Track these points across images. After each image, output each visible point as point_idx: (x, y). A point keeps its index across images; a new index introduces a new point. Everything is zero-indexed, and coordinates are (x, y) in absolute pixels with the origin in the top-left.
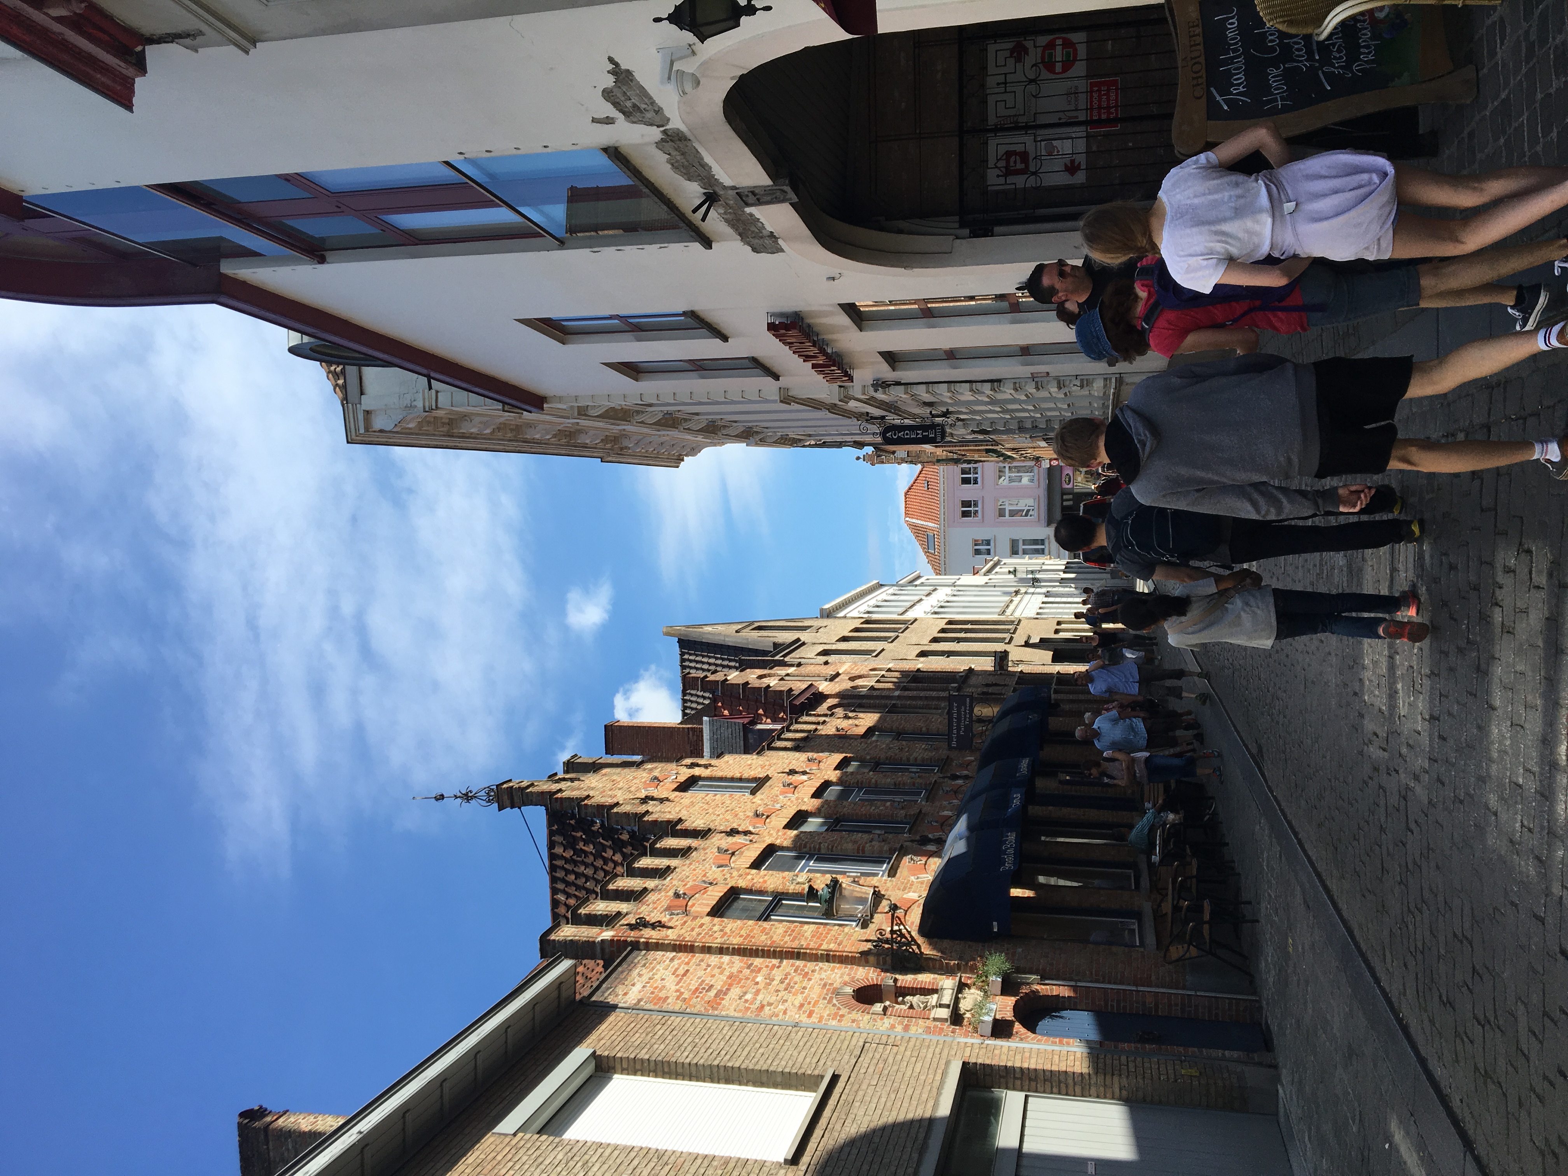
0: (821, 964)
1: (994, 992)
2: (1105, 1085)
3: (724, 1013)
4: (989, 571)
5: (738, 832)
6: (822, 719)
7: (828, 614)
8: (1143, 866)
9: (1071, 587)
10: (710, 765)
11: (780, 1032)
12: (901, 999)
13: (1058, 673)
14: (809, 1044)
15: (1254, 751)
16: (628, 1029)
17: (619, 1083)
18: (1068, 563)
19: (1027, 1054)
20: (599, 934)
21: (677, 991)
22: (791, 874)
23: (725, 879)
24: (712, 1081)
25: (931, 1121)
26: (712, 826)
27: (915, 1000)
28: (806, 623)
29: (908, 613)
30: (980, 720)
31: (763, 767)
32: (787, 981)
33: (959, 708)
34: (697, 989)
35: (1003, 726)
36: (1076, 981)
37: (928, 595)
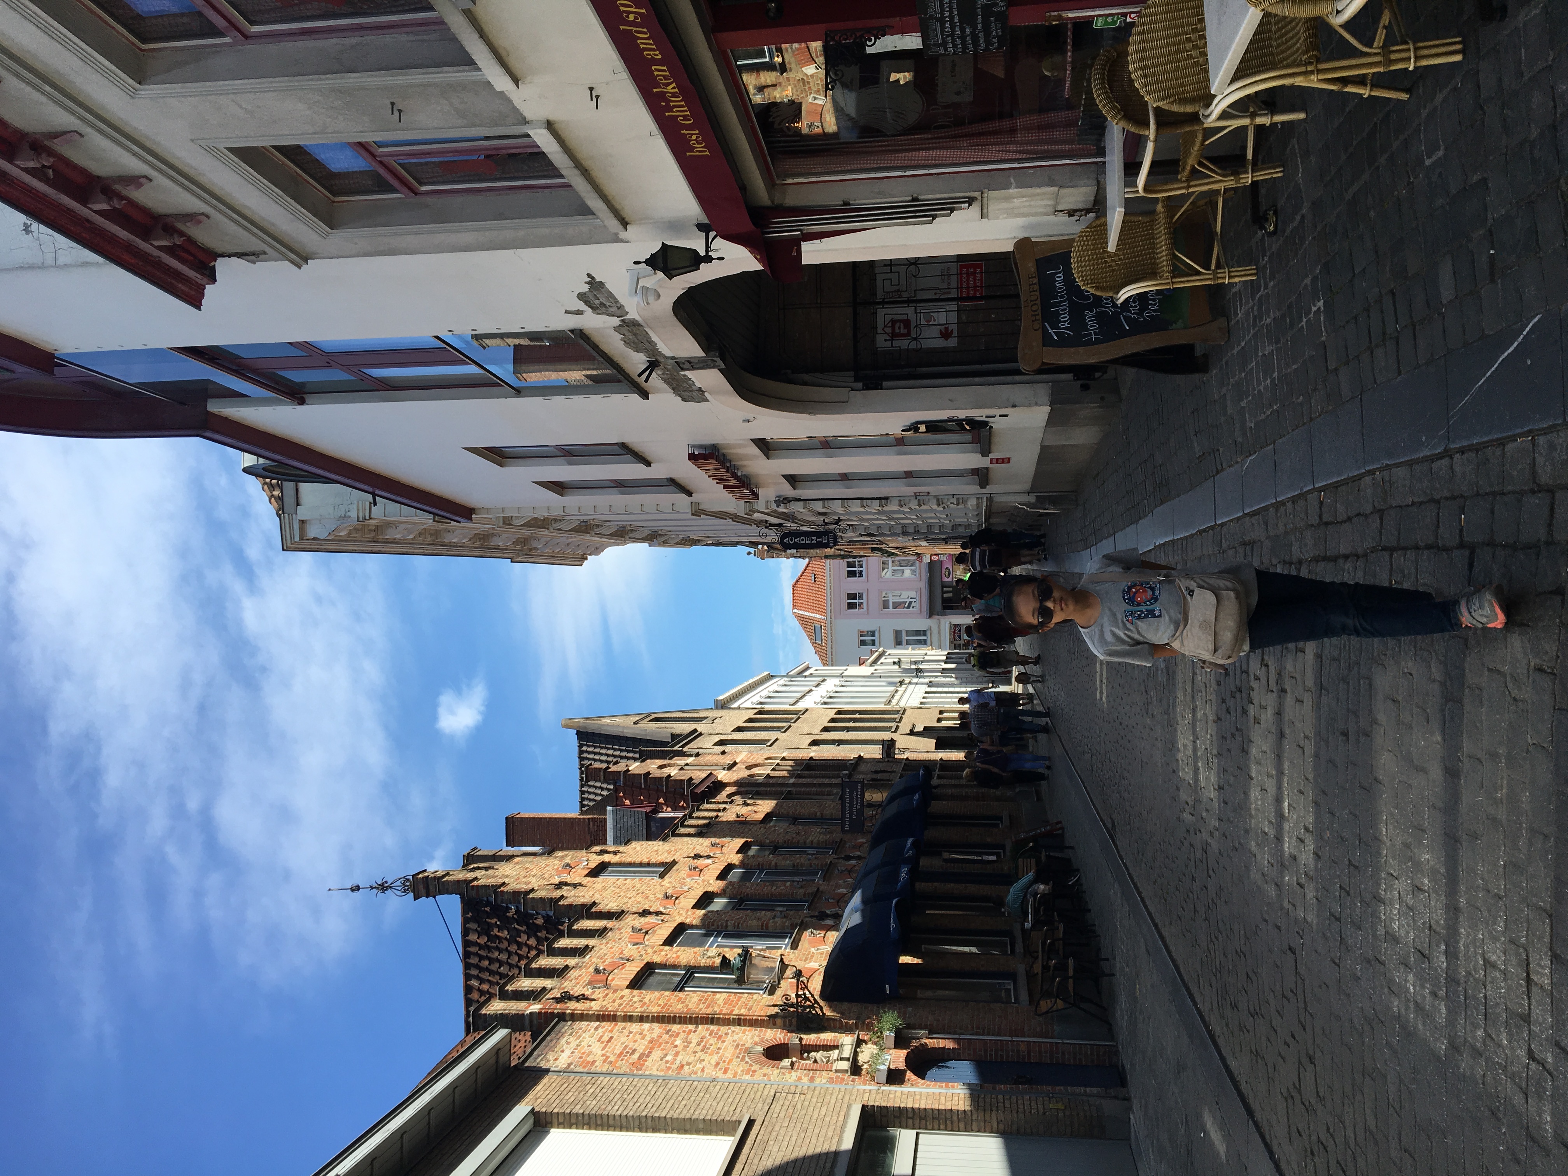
0: (733, 1028)
1: (887, 1046)
2: (985, 1121)
3: (647, 1073)
4: (875, 662)
5: (650, 913)
6: (722, 806)
7: (723, 705)
8: (1018, 934)
9: (952, 677)
10: (619, 852)
11: (700, 1087)
12: (806, 1055)
13: (941, 759)
14: (726, 1096)
15: (1110, 826)
16: (562, 1089)
17: (556, 1136)
18: (949, 653)
19: (918, 1097)
20: (527, 1008)
21: (603, 1055)
22: (702, 949)
23: (641, 956)
24: (641, 1131)
25: (836, 1154)
26: (625, 908)
27: (819, 1055)
28: (702, 714)
29: (799, 704)
30: (871, 805)
31: (669, 852)
32: (703, 1044)
33: (851, 794)
34: (621, 1053)
35: (893, 809)
36: (960, 1034)
37: (818, 685)
